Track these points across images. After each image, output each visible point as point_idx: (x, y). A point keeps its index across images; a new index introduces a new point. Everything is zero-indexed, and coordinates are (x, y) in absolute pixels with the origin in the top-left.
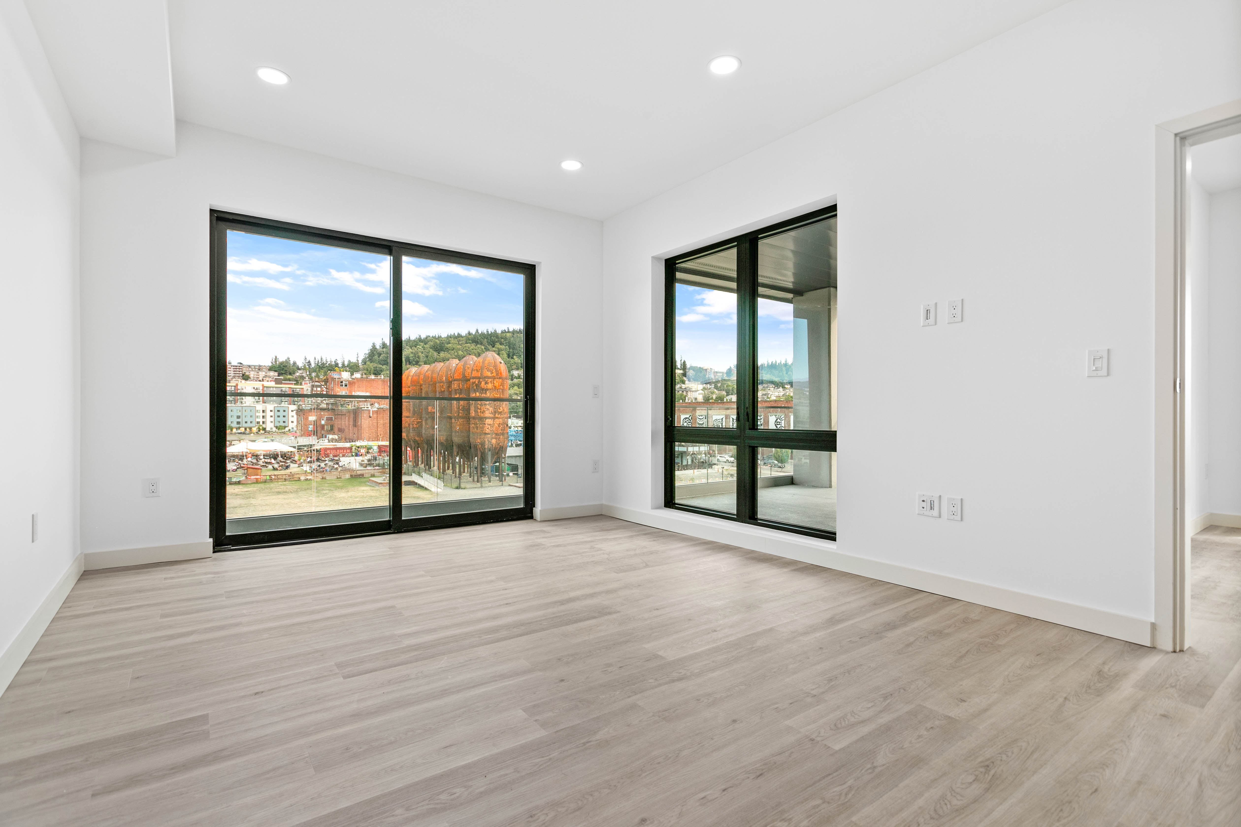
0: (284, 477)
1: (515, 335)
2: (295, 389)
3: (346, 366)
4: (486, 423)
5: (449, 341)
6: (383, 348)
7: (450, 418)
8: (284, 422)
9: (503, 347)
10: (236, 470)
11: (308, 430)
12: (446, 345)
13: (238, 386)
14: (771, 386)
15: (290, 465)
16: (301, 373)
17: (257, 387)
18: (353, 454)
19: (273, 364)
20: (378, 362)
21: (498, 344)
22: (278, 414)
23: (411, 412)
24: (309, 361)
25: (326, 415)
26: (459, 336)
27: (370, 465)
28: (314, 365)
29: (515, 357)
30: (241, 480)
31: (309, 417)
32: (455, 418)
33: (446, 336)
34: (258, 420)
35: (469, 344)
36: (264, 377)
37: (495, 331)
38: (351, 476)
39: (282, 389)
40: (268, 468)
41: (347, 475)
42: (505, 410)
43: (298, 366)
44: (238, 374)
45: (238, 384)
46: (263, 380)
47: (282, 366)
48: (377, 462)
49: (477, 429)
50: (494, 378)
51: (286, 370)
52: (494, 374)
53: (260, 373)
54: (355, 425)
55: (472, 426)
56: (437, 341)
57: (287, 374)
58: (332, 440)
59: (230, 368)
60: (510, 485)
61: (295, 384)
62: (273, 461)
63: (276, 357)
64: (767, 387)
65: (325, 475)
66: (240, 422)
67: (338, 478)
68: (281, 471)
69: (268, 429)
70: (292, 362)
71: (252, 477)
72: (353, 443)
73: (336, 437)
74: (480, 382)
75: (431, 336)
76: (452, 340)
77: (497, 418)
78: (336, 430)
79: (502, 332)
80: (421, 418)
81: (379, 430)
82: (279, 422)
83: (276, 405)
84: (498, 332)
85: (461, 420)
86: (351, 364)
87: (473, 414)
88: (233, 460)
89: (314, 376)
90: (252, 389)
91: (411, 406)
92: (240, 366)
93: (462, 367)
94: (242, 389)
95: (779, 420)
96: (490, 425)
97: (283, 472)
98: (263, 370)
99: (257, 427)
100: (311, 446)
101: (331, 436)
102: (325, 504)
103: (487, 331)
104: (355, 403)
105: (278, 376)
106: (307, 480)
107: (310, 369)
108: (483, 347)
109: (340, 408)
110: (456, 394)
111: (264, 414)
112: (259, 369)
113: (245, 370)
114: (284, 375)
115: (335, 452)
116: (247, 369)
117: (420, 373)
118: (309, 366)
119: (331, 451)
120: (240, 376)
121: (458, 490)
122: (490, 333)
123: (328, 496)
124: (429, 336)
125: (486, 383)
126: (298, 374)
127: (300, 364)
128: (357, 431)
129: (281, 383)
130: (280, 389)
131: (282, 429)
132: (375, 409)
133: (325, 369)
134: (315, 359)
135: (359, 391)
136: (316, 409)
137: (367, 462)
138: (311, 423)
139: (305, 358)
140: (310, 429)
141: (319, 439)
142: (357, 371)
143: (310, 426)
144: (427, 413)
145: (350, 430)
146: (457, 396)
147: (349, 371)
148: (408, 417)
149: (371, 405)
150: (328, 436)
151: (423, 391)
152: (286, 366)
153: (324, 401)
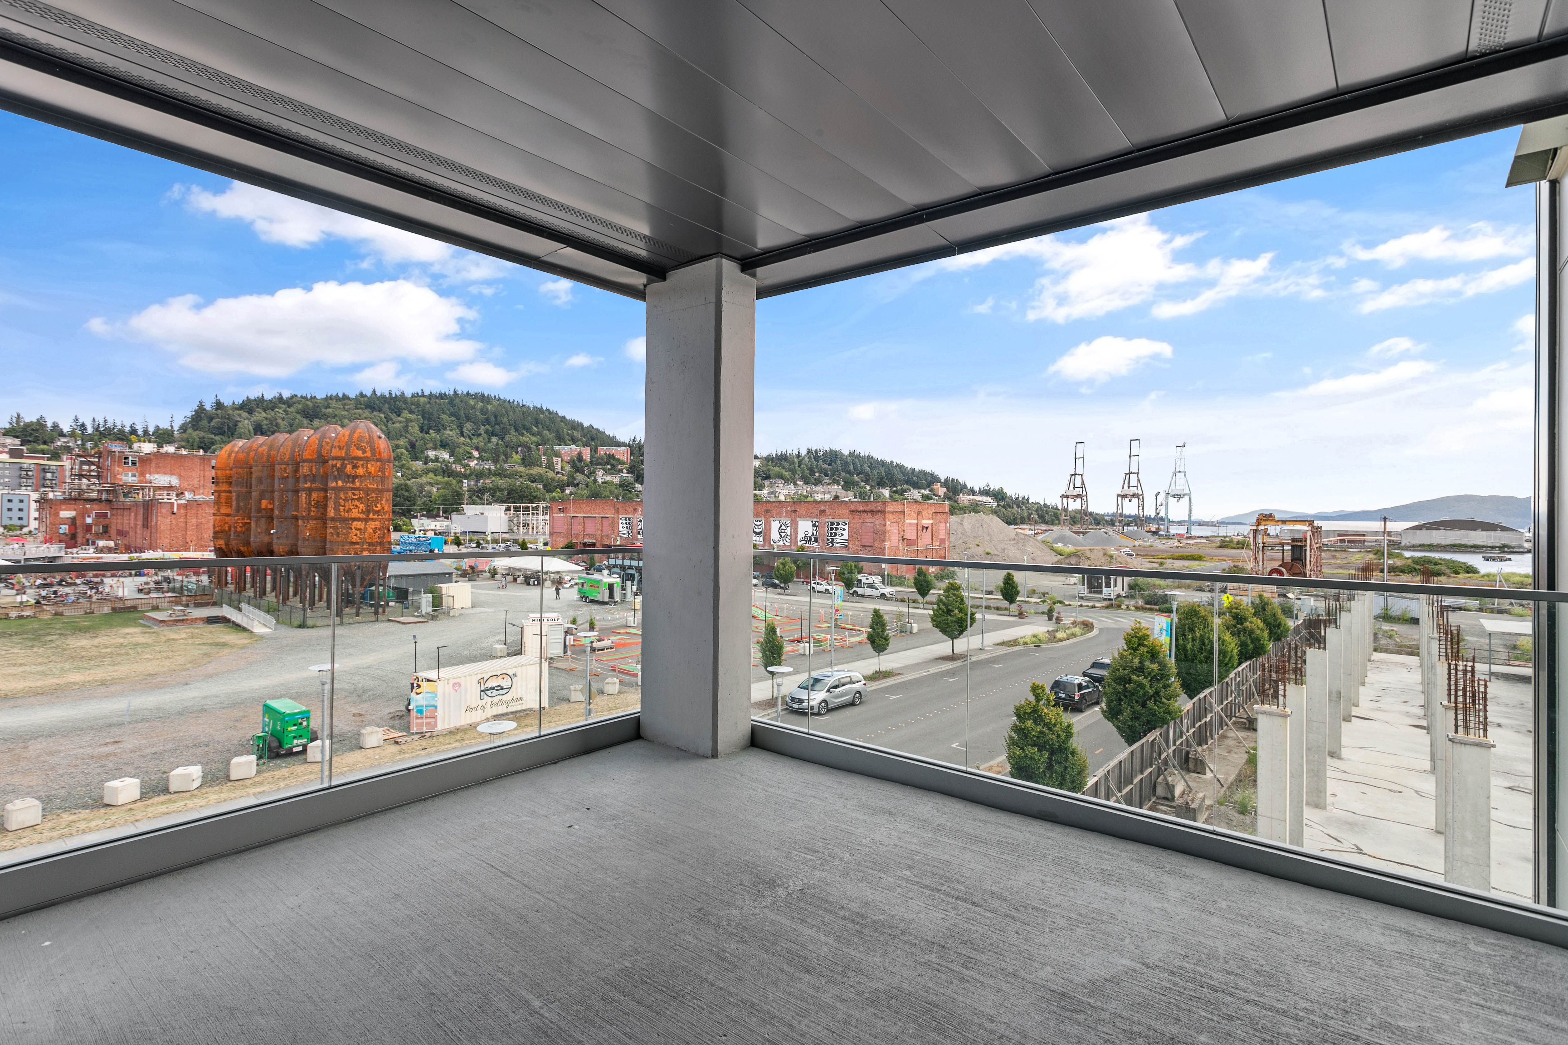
1: (433, 400)
2: (47, 467)
3: (151, 434)
4: (353, 527)
5: (329, 404)
6: (217, 409)
7: (296, 518)
8: (20, 519)
9: (413, 417)
11: (58, 532)
12: (323, 410)
14: (780, 481)
16: (65, 442)
18: (132, 572)
19: (13, 426)
20: (208, 430)
21: (406, 412)
22: (10, 505)
23: (233, 508)
24: (83, 423)
25: (96, 509)
26: (345, 397)
27: (157, 590)
28: (92, 429)
29: (431, 431)
31: (61, 512)
32: (303, 518)
33: (324, 396)
35: (360, 411)
37: (403, 393)
38: (114, 609)
39: (22, 465)
41: (106, 608)
42: (386, 508)
43: (62, 430)
47: (29, 430)
48: (172, 585)
49: (338, 536)
50: (367, 460)
51: (36, 436)
52: (369, 454)
54: (146, 525)
55: (329, 531)
56: (309, 403)
57: (37, 443)
58: (101, 550)
60: (389, 620)
61: (49, 459)
63: (18, 416)
64: (775, 483)
65: (61, 609)
67: (86, 613)
70: (49, 425)
72: (137, 555)
73: (112, 544)
74: (344, 466)
75: (299, 396)
76: (333, 403)
77: (372, 520)
78: (113, 532)
79: (413, 396)
80: (250, 518)
81: (189, 533)
82: (11, 519)
83: (6, 492)
84: (406, 395)
85: (312, 523)
86: (160, 432)
87: (331, 513)
89: (88, 448)
91: (234, 498)
93: (318, 441)
95: (783, 527)
96: (358, 529)
100: (53, 559)
101: (101, 543)
102: (40, 660)
103: (390, 394)
104: (150, 490)
105: (21, 445)
106: (21, 617)
107: (84, 436)
108: (382, 416)
109: (122, 499)
110: (306, 482)
114: (32, 443)
117: (250, 449)
118: (82, 432)
119: (93, 567)
121: (300, 630)
122: (394, 395)
123: (53, 645)
124: (296, 396)
125: (355, 467)
126: (59, 444)
127: (66, 428)
128: (148, 534)
129: (22, 457)
130: (18, 466)
131: (16, 530)
132: (183, 502)
133: (111, 437)
134: (94, 420)
135: (158, 473)
136: (75, 499)
137: (152, 586)
138: (64, 522)
139: (77, 420)
140: (61, 531)
141: (76, 547)
142: (170, 442)
143: (63, 527)
144: (259, 510)
145: (136, 532)
146: (308, 485)
147: (155, 442)
148: (228, 515)
149: (177, 495)
150: (94, 543)
151: (254, 476)
152: (37, 430)
153: (92, 487)
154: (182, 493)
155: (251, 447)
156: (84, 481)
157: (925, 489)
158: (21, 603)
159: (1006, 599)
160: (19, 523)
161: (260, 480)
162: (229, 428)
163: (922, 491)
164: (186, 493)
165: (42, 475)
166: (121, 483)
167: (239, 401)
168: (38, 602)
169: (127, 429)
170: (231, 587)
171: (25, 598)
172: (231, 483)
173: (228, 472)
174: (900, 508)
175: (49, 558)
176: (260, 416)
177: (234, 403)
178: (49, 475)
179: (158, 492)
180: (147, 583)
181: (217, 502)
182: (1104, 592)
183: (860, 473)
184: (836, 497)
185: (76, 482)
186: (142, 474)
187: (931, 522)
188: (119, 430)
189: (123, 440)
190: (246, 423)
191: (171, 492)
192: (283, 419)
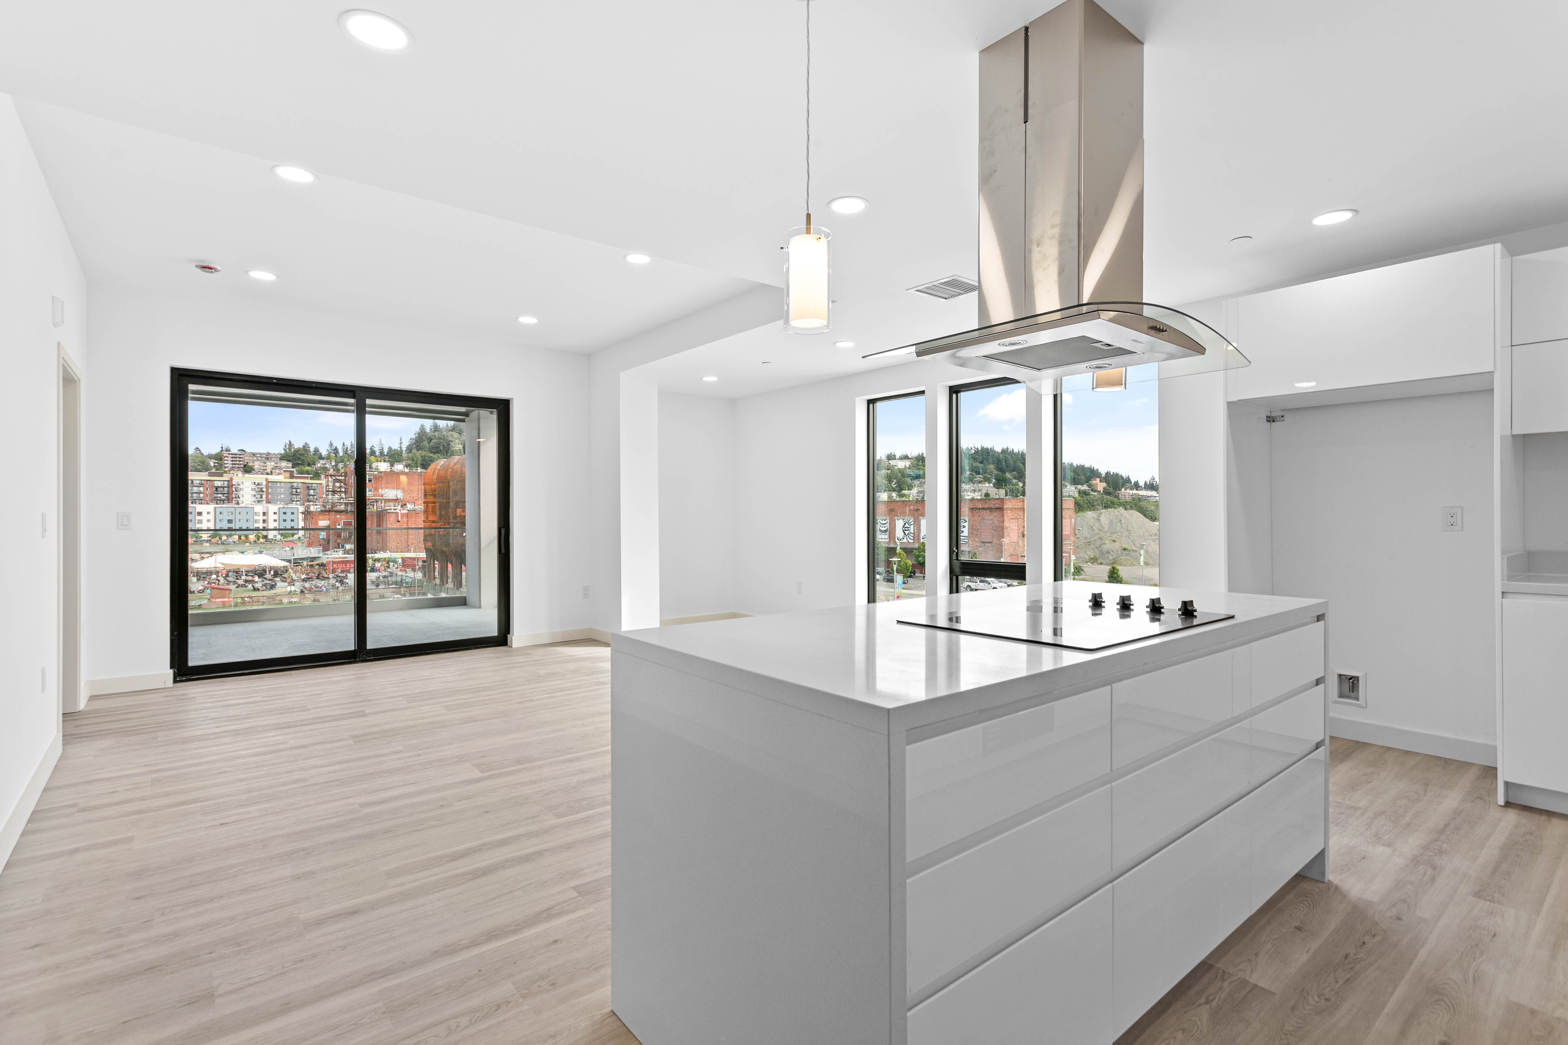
0: (261, 599)
2: (310, 485)
3: (386, 454)
8: (292, 528)
10: (203, 591)
11: (317, 538)
13: (233, 481)
15: (276, 584)
16: (323, 464)
17: (259, 482)
19: (287, 452)
20: (427, 449)
22: (285, 517)
23: (437, 516)
24: (336, 447)
25: (343, 518)
28: (342, 453)
30: (202, 603)
31: (319, 522)
34: (256, 525)
36: (273, 469)
39: (293, 484)
40: (248, 588)
43: (321, 454)
44: (238, 464)
45: (233, 478)
46: (271, 472)
47: (297, 454)
48: (394, 579)
51: (303, 460)
53: (268, 463)
54: (379, 532)
57: (304, 465)
58: (346, 551)
59: (227, 457)
61: (311, 478)
62: (256, 578)
63: (290, 443)
65: (318, 597)
66: (232, 527)
68: (263, 592)
69: (270, 536)
70: (312, 450)
71: (218, 600)
80: (448, 524)
81: (410, 537)
83: (282, 506)
86: (393, 453)
88: (203, 578)
89: (341, 468)
90: (252, 484)
91: (437, 508)
92: (240, 455)
94: (239, 485)
95: (907, 525)
97: (265, 593)
98: (273, 459)
99: (255, 534)
100: (313, 559)
101: (348, 546)
104: (381, 502)
105: (293, 467)
107: (337, 458)
111: (265, 518)
112: (267, 458)
113: (247, 459)
114: (300, 465)
115: (344, 567)
116: (251, 458)
118: (336, 455)
119: (339, 565)
120: (240, 467)
126: (319, 465)
127: (324, 453)
128: (381, 539)
129: (293, 477)
130: (289, 485)
131: (289, 537)
132: (405, 511)
134: (344, 445)
135: (387, 488)
136: (329, 511)
138: (321, 529)
140: (321, 537)
141: (330, 550)
142: (400, 461)
143: (321, 533)
144: (455, 517)
145: (372, 537)
147: (389, 461)
148: (434, 522)
149: (402, 506)
150: (343, 547)
151: (451, 490)
152: (303, 454)
154: (406, 504)
155: (448, 465)
156: (336, 496)
157: (1082, 484)
158: (290, 592)
161: (455, 493)
163: (1080, 487)
164: (408, 504)
165: (307, 493)
168: (302, 592)
170: (437, 581)
171: (293, 588)
172: (435, 495)
173: (433, 486)
174: (1019, 505)
175: (311, 558)
178: (312, 492)
179: (388, 504)
180: (378, 577)
181: (426, 512)
183: (1013, 471)
184: (987, 495)
185: (330, 497)
186: (376, 489)
191: (397, 504)
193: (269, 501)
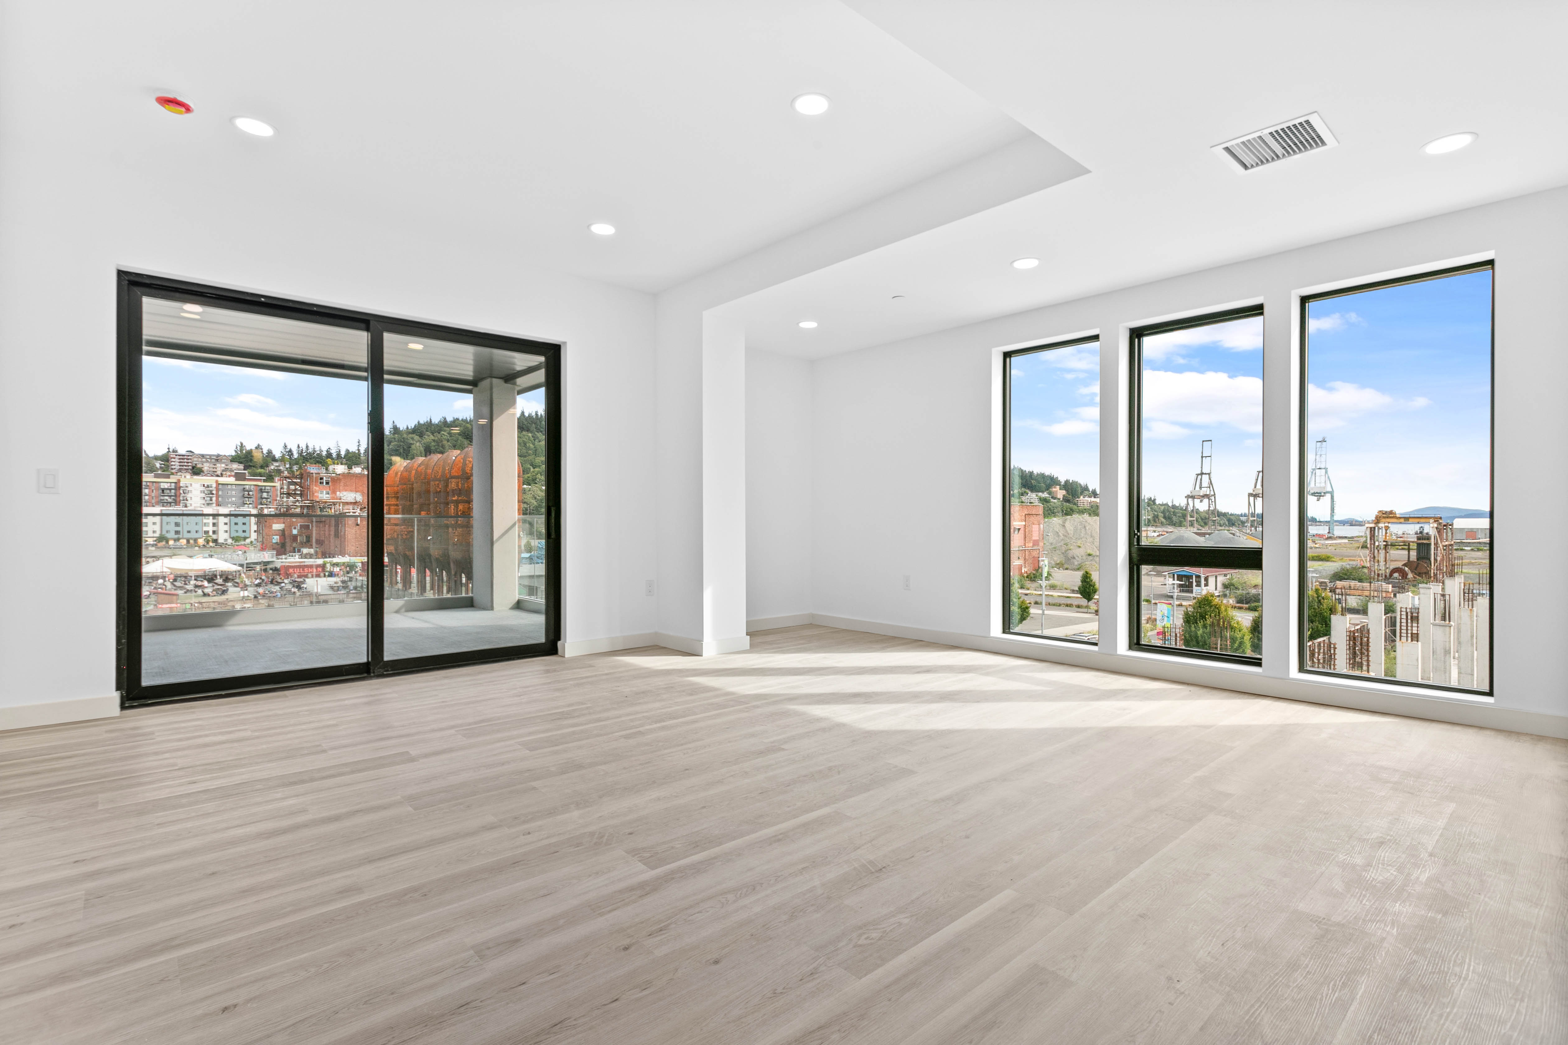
2: (263, 488)
3: (343, 457)
6: (394, 434)
7: (447, 526)
8: (244, 531)
11: (272, 542)
13: (181, 483)
15: (228, 590)
16: (277, 466)
17: (208, 484)
18: (327, 574)
19: (238, 453)
24: (290, 449)
25: (299, 522)
27: (344, 587)
28: (297, 455)
31: (274, 525)
32: (452, 526)
34: (205, 529)
36: (223, 471)
39: (245, 486)
40: (197, 593)
43: (274, 455)
44: (186, 466)
45: (181, 480)
46: (222, 474)
47: (249, 456)
51: (255, 462)
53: (218, 465)
54: (337, 535)
57: (255, 467)
58: (305, 556)
59: (174, 458)
61: (265, 481)
62: (206, 583)
63: (241, 445)
66: (179, 531)
68: (214, 597)
69: (221, 540)
70: (265, 452)
71: (165, 606)
72: (328, 560)
73: (312, 551)
75: (460, 419)
78: (313, 541)
80: (412, 527)
82: (237, 531)
83: (233, 509)
85: (459, 530)
86: (350, 455)
89: (295, 470)
90: (201, 486)
91: (400, 510)
92: (188, 456)
93: (462, 461)
94: (187, 487)
97: (216, 598)
98: (223, 461)
99: (205, 538)
100: (267, 563)
101: (305, 551)
104: (339, 506)
105: (244, 469)
107: (291, 460)
109: (319, 513)
110: (454, 496)
111: (215, 521)
112: (217, 460)
113: (195, 460)
114: (252, 467)
115: (301, 572)
116: (200, 460)
117: (427, 466)
118: (290, 457)
119: (296, 570)
120: (188, 469)
126: (272, 467)
127: (278, 454)
128: (339, 542)
129: (245, 479)
130: (242, 487)
131: (241, 540)
133: (312, 461)
134: (299, 447)
135: (346, 491)
136: (284, 514)
137: (340, 584)
138: (277, 533)
139: (285, 446)
140: (274, 541)
141: (285, 554)
142: (357, 464)
143: (275, 537)
145: (330, 541)
146: (455, 498)
147: (345, 464)
148: (396, 525)
149: (361, 509)
150: (299, 551)
151: (415, 492)
152: (255, 456)
153: (297, 504)
155: (411, 467)
156: (291, 498)
158: (243, 597)
159: (1084, 597)
160: (243, 535)
161: (419, 494)
162: (404, 449)
165: (259, 495)
166: (318, 500)
167: (412, 425)
168: (256, 597)
169: (324, 453)
170: (400, 586)
171: (246, 593)
172: (397, 498)
173: (395, 488)
175: (264, 562)
176: (429, 438)
177: (407, 428)
178: (265, 495)
179: (347, 507)
180: (336, 583)
182: (1194, 591)
185: (285, 499)
186: (334, 492)
187: (1024, 523)
188: (318, 454)
189: (320, 463)
190: (417, 445)
191: (356, 507)
192: (448, 441)
193: (220, 504)
